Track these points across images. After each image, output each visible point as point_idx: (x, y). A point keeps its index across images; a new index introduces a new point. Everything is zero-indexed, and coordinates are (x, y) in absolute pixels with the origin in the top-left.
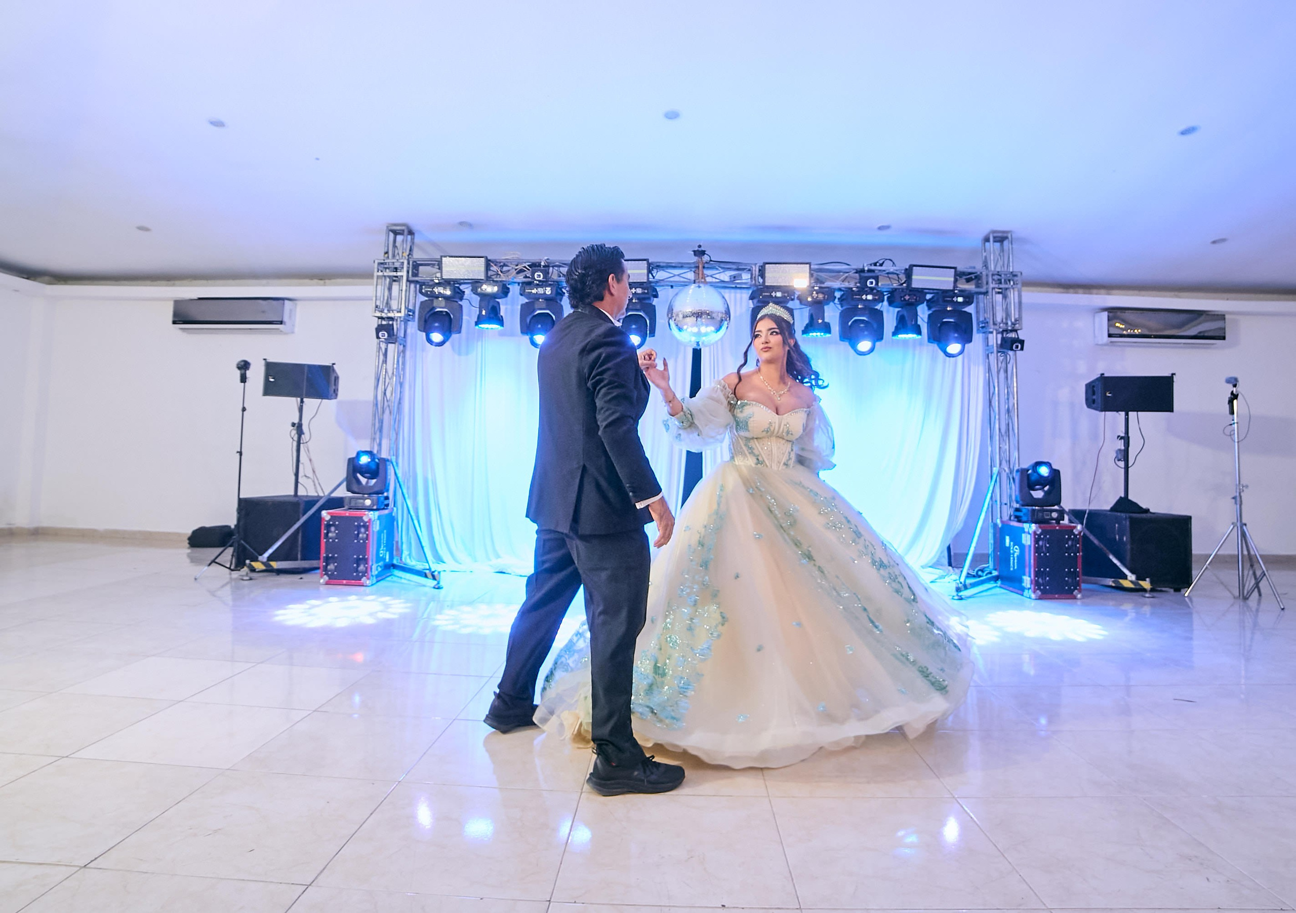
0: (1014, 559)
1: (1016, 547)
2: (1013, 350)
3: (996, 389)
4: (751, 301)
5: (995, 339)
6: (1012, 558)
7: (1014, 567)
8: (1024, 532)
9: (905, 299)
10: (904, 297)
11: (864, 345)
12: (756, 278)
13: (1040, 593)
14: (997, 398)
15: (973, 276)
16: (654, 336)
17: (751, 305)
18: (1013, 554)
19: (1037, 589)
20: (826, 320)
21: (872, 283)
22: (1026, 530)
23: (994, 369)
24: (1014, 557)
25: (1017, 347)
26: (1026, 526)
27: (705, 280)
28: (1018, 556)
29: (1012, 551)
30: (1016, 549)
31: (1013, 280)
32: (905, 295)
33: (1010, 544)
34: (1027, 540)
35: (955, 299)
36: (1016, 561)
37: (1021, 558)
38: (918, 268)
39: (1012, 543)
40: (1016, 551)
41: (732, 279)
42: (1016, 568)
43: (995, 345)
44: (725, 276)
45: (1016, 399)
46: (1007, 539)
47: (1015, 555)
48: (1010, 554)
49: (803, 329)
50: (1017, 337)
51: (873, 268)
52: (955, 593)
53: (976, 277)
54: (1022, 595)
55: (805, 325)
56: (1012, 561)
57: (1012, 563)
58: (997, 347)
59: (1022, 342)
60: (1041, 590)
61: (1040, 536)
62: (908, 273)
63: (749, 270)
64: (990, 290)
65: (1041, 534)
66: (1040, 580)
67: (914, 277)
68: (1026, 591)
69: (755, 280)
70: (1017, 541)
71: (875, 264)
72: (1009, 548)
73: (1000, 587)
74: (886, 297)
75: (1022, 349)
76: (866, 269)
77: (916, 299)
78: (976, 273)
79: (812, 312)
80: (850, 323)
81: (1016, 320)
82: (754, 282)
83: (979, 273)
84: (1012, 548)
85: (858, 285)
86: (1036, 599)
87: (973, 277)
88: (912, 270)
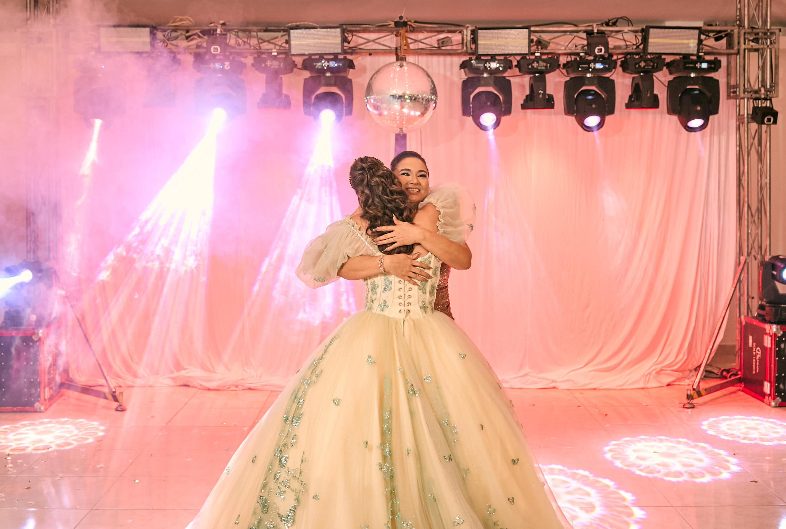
0: (756, 362)
1: (758, 348)
2: (765, 124)
3: (746, 167)
4: (462, 70)
5: (747, 107)
6: (754, 360)
7: (756, 371)
8: (767, 334)
9: (640, 66)
10: (638, 63)
11: (592, 121)
12: (468, 44)
13: (780, 400)
14: (746, 178)
15: (723, 34)
16: (351, 115)
17: (463, 75)
18: (756, 356)
19: (778, 396)
20: (548, 92)
21: (600, 50)
22: (768, 331)
23: (745, 144)
24: (756, 359)
25: (769, 120)
26: (767, 327)
27: (408, 47)
28: (759, 359)
29: (754, 353)
30: (758, 350)
31: (770, 39)
32: (640, 62)
33: (753, 345)
34: (768, 342)
35: (698, 65)
36: (758, 364)
37: (763, 360)
38: (655, 30)
39: (754, 344)
40: (758, 353)
41: (441, 45)
42: (758, 371)
43: (746, 116)
44: (433, 40)
45: (768, 178)
46: (751, 337)
47: (757, 358)
48: (752, 355)
49: (522, 102)
50: (771, 106)
51: (604, 28)
52: (686, 401)
53: (726, 35)
54: (763, 402)
55: (525, 98)
56: (754, 364)
57: (754, 366)
58: (748, 117)
59: (775, 115)
60: (781, 397)
61: (780, 338)
62: (645, 33)
63: (460, 32)
64: (742, 52)
65: (782, 336)
66: (781, 386)
67: (651, 40)
68: (767, 397)
69: (466, 46)
70: (759, 342)
71: (607, 24)
72: (752, 348)
73: (743, 391)
74: (619, 63)
75: (775, 122)
76: (595, 31)
77: (653, 66)
78: (726, 31)
79: (532, 82)
80: (575, 96)
81: (771, 87)
82: (465, 48)
83: (729, 31)
84: (754, 350)
85: (586, 48)
86: (776, 407)
87: (723, 36)
88: (649, 31)
